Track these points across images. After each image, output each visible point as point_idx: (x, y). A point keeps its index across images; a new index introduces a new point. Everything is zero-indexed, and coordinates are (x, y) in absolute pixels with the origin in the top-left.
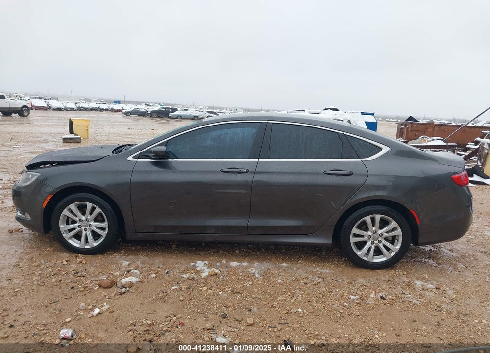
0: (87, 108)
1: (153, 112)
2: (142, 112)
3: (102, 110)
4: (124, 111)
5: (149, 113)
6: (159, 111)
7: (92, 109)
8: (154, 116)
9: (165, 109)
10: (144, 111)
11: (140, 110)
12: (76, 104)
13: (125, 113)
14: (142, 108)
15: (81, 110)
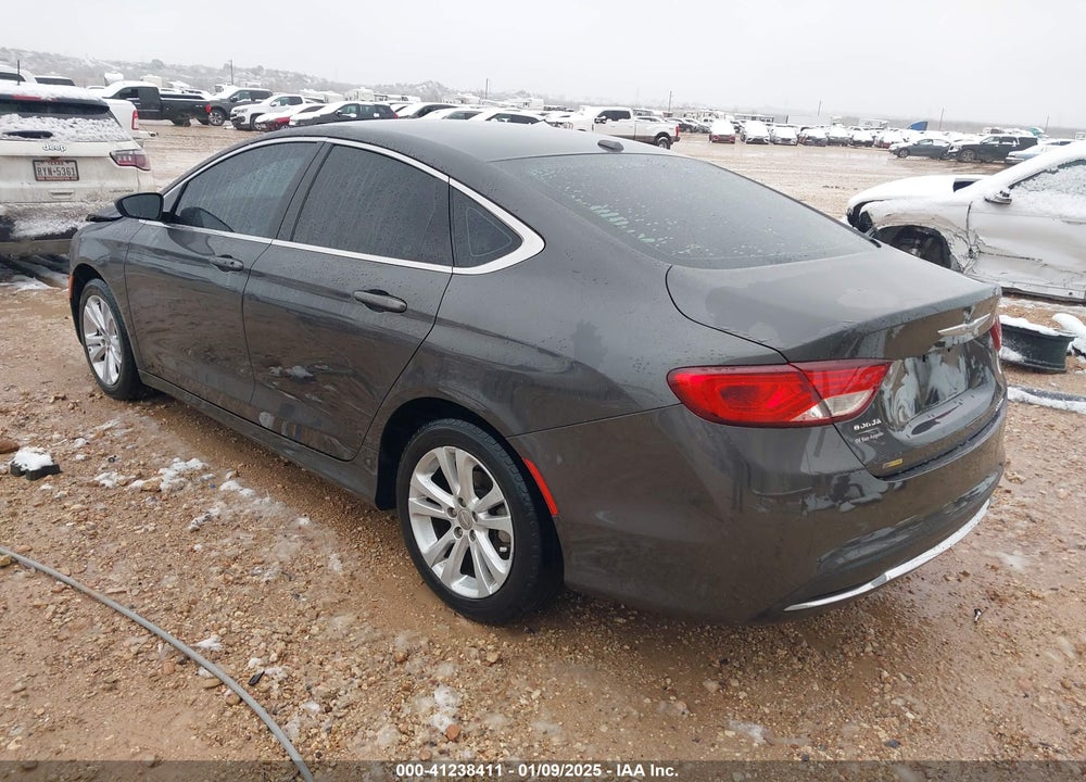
0: (820, 140)
1: (965, 148)
2: (939, 148)
3: (857, 144)
4: (893, 147)
5: (955, 150)
6: (983, 145)
7: (832, 142)
8: (968, 158)
9: (1002, 140)
10: (945, 145)
11: (936, 144)
12: (803, 129)
13: (894, 152)
14: (938, 138)
15: (805, 144)
